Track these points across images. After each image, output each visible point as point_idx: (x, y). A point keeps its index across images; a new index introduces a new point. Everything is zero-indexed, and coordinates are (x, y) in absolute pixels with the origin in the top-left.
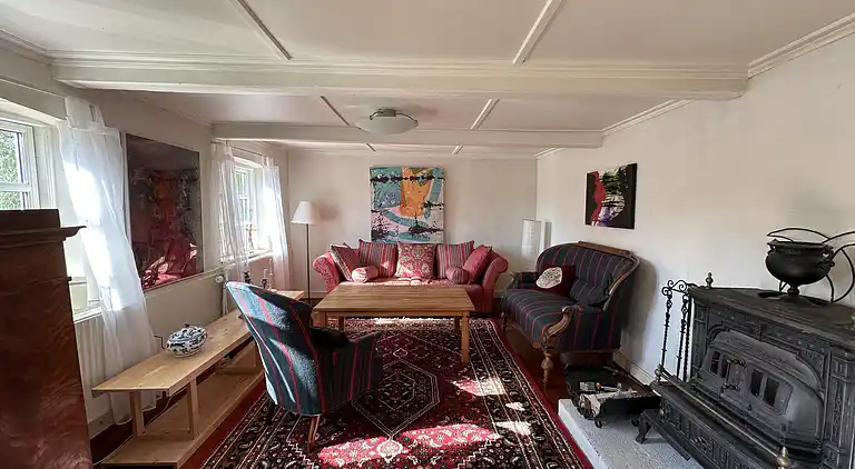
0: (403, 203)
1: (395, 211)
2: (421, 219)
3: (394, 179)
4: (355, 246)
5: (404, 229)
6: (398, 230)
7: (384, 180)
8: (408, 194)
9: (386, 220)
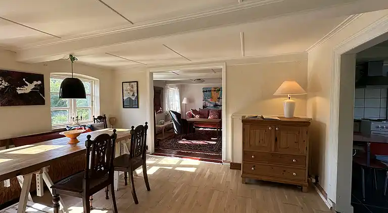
0: (212, 98)
1: (209, 100)
2: (217, 102)
3: (209, 91)
4: (198, 110)
5: (212, 105)
6: (210, 105)
7: (206, 91)
8: (213, 95)
9: (207, 103)
